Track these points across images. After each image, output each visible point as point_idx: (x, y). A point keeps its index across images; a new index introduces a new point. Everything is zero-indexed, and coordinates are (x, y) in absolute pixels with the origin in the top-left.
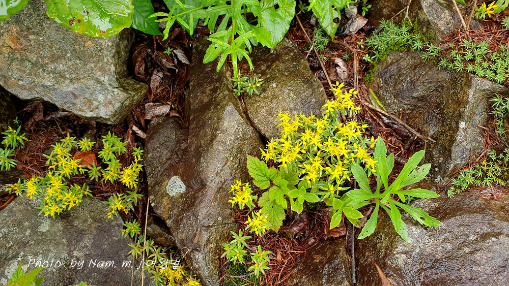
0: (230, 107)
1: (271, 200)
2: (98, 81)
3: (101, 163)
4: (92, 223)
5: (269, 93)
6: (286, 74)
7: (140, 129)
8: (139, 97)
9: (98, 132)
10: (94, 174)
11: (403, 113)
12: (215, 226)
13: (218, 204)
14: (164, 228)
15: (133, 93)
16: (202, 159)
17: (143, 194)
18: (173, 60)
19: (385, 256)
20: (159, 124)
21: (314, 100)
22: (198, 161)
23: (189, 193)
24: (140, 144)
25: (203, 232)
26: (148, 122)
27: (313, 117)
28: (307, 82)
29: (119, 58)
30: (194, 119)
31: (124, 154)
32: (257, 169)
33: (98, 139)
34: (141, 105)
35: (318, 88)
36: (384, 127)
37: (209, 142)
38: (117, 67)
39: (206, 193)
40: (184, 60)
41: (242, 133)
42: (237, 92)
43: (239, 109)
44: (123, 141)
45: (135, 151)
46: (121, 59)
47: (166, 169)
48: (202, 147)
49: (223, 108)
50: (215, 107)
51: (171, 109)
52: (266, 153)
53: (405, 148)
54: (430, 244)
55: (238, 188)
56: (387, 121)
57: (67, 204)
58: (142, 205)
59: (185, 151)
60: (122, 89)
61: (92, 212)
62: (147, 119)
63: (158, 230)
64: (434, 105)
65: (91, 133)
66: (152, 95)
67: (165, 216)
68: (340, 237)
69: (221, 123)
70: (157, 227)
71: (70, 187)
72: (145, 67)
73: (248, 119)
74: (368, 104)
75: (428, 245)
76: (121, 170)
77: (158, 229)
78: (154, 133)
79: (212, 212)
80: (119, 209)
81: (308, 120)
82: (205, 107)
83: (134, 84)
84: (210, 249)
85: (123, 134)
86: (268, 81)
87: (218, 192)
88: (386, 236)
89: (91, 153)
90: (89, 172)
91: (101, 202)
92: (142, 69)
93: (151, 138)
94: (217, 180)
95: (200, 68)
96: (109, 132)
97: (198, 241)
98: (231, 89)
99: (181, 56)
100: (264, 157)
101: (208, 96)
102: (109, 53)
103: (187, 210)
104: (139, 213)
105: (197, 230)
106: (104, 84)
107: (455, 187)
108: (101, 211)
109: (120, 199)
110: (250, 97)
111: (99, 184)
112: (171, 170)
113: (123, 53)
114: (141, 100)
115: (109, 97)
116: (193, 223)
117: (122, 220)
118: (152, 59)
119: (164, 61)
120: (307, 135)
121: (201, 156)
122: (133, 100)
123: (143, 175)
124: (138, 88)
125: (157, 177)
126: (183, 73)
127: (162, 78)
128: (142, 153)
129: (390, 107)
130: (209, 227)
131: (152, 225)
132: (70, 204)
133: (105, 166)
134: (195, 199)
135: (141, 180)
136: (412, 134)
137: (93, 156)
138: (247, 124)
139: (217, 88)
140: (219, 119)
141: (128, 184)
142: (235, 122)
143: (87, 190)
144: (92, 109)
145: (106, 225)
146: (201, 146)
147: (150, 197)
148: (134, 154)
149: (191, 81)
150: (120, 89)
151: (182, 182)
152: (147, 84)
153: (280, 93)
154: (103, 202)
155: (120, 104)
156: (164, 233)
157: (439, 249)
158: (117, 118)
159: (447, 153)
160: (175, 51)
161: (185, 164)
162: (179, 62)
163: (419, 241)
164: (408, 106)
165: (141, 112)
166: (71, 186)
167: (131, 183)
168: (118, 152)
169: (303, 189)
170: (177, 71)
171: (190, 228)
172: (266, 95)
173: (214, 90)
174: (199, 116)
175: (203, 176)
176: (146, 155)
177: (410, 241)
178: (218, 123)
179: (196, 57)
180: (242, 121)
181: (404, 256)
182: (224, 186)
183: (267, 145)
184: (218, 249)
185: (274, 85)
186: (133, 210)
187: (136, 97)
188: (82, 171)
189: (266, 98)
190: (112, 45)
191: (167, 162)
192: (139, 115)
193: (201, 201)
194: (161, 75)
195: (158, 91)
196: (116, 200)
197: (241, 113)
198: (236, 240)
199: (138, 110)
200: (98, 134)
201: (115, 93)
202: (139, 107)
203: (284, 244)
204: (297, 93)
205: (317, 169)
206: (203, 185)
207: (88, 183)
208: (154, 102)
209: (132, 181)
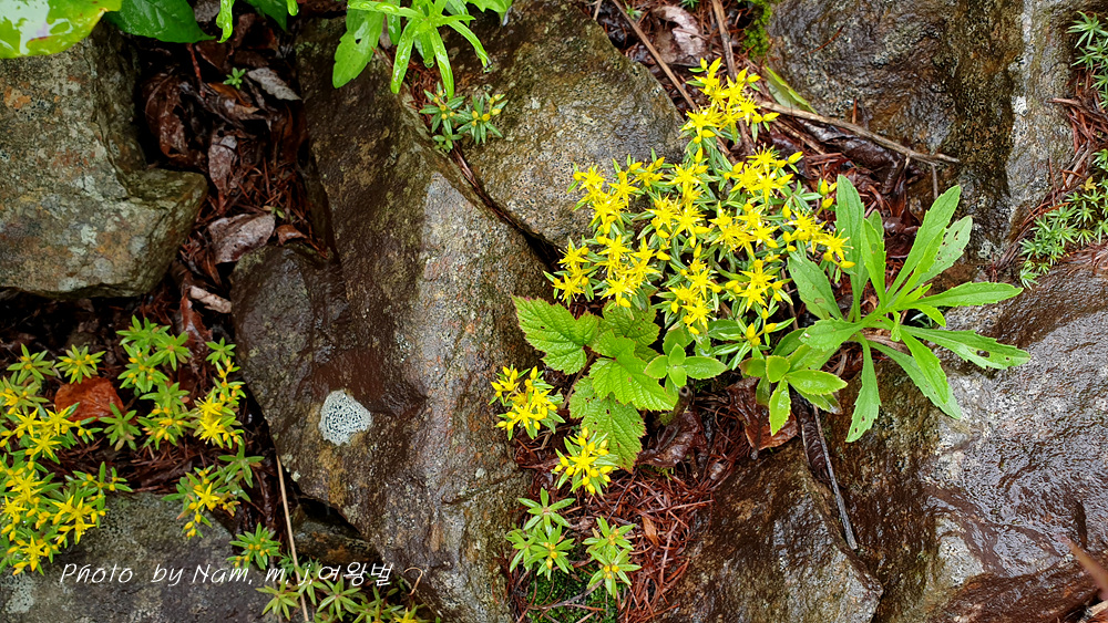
0: (437, 185)
1: (602, 395)
2: (68, 192)
3: (132, 401)
4: (149, 557)
5: (527, 126)
6: (557, 69)
7: (211, 291)
8: (189, 210)
9: (103, 324)
10: (122, 433)
11: (858, 109)
12: (472, 494)
13: (467, 438)
14: (338, 525)
15: (171, 205)
16: (396, 333)
17: (260, 454)
18: (253, 97)
19: (915, 466)
20: (256, 267)
21: (645, 121)
22: (388, 340)
23: (383, 427)
24: (220, 328)
25: (448, 520)
26: (226, 269)
27: (660, 162)
28: (616, 77)
29: (109, 122)
30: (347, 237)
31: (189, 365)
32: (546, 326)
33: (108, 341)
34: (197, 228)
35: (648, 87)
36: (822, 153)
37: (403, 287)
38: (112, 146)
39: (430, 418)
40: (282, 92)
41: (484, 245)
42: (444, 143)
43: (460, 184)
44: (174, 331)
45: (212, 351)
46: (116, 123)
47: (304, 379)
48: (389, 302)
49: (420, 190)
50: (398, 193)
51: (279, 222)
52: (563, 281)
53: (884, 192)
54: (1012, 409)
55: (510, 386)
56: (825, 136)
57: (66, 529)
58: (266, 480)
59: (344, 322)
60: (140, 200)
61: (142, 528)
62: (223, 264)
63: (324, 534)
64: (929, 74)
65: (86, 331)
66: (221, 199)
67: (336, 499)
68: (785, 445)
69: (425, 230)
70: (320, 526)
71: (65, 481)
72: (184, 130)
73: (488, 206)
74: (769, 104)
75: (1009, 415)
76: (190, 406)
77: (323, 532)
78: (249, 293)
79: (457, 461)
80: (211, 506)
81: (649, 175)
82: (370, 200)
83: (166, 181)
84: (476, 556)
85: (171, 315)
86: (514, 97)
87: (460, 407)
88: (902, 415)
89: (100, 381)
90: (106, 431)
91: (159, 499)
92: (178, 140)
93: (243, 308)
94: (451, 377)
95: (329, 103)
96: (134, 317)
97: (442, 545)
98: (426, 137)
99: (272, 84)
100: (561, 292)
101: (369, 169)
102: (78, 113)
103: (392, 472)
104: (263, 504)
105: (431, 518)
106: (88, 198)
107: (1033, 258)
108: (163, 520)
109: (206, 481)
110: (480, 149)
111: (141, 455)
112: (323, 379)
113: (116, 106)
114: (195, 218)
115: (111, 228)
116: (414, 501)
117: (224, 530)
118: (198, 105)
119: (229, 104)
120: (663, 212)
121: (392, 328)
122: (175, 223)
123: (249, 408)
124: (181, 188)
125: (286, 404)
126: (284, 127)
127: (235, 151)
128: (232, 350)
129: (825, 102)
130: (458, 501)
131: (305, 525)
132: (77, 526)
133: (146, 407)
134: (406, 439)
135: (247, 418)
136: (893, 153)
137: (106, 386)
138: (491, 218)
139: (388, 142)
140: (418, 220)
141: (217, 440)
142: (460, 220)
143: (114, 478)
144: (70, 270)
145: (187, 552)
146: (385, 302)
147: (283, 457)
148: (214, 358)
149: (315, 140)
150: (133, 200)
151: (358, 404)
152: (202, 173)
153: (554, 120)
154: (165, 498)
155: (143, 239)
156: (341, 536)
157: (1036, 417)
158: (146, 276)
159: (994, 181)
160: (252, 74)
161: (353, 356)
162: (271, 99)
163: (985, 411)
164: (867, 89)
165: (203, 248)
166: (68, 478)
167: (226, 436)
168: (169, 364)
169: (678, 350)
170: (269, 124)
171: (412, 516)
172: (521, 134)
173: (383, 150)
174: (358, 224)
175: (411, 377)
176: (242, 354)
177: (961, 414)
178: (416, 231)
179: (311, 76)
180: (476, 213)
181: (959, 455)
182: (471, 389)
183: (561, 261)
184: (496, 550)
185: (535, 104)
186: (248, 499)
187: (180, 214)
188: (87, 434)
189: (523, 142)
190: (83, 89)
191: (302, 360)
192: (201, 256)
193: (423, 442)
194: (230, 141)
195: (233, 185)
196: (199, 487)
197: (468, 194)
198: (536, 519)
199: (194, 243)
200: (104, 329)
201: (125, 214)
202: (194, 235)
203: (653, 493)
204: (599, 112)
205: (704, 292)
206: (417, 399)
207: (112, 457)
208: (229, 214)
209: (226, 429)
